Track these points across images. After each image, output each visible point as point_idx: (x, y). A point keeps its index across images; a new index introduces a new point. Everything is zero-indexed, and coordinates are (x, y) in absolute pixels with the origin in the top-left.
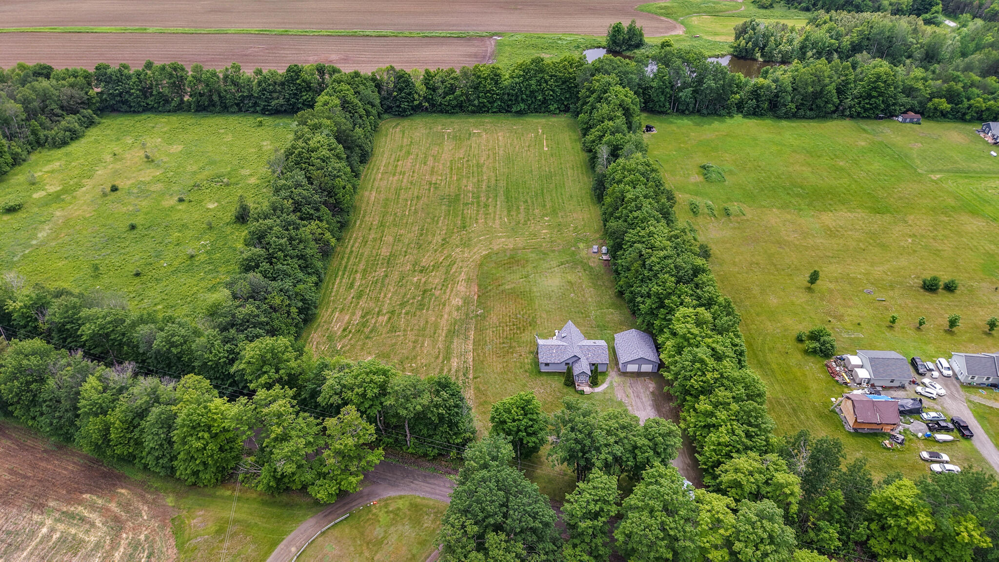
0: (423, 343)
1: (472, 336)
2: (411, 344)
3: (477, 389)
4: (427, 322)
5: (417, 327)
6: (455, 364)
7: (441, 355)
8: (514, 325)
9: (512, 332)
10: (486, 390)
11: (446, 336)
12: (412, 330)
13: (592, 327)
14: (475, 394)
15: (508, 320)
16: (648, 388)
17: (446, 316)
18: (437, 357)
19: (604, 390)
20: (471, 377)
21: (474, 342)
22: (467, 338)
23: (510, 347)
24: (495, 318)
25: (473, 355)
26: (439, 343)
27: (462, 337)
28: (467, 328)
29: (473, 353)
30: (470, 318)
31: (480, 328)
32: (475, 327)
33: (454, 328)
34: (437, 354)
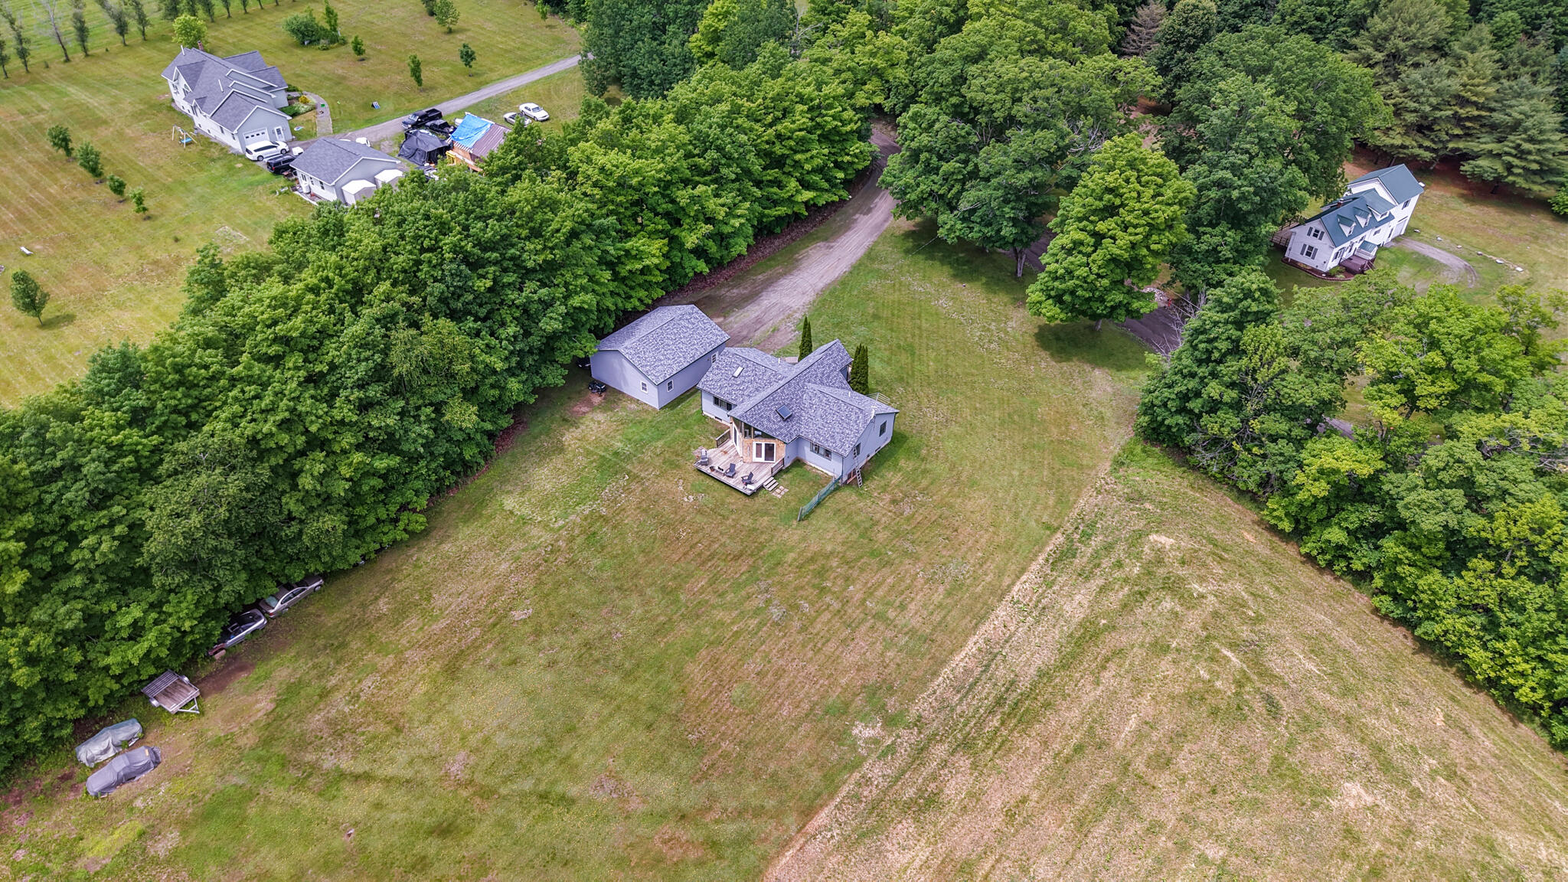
0: (1140, 736)
1: (971, 647)
2: (1183, 762)
5: (1135, 828)
6: (1078, 597)
7: (1104, 652)
8: (824, 591)
9: (855, 572)
12: (1154, 828)
15: (826, 616)
17: (997, 803)
18: (1119, 653)
20: (1059, 538)
21: (982, 619)
22: (990, 656)
24: (850, 658)
25: (1013, 584)
26: (1087, 700)
27: (1001, 672)
28: (964, 691)
29: (1010, 587)
30: (920, 733)
31: (924, 655)
32: (935, 674)
33: (1003, 723)
34: (1111, 665)
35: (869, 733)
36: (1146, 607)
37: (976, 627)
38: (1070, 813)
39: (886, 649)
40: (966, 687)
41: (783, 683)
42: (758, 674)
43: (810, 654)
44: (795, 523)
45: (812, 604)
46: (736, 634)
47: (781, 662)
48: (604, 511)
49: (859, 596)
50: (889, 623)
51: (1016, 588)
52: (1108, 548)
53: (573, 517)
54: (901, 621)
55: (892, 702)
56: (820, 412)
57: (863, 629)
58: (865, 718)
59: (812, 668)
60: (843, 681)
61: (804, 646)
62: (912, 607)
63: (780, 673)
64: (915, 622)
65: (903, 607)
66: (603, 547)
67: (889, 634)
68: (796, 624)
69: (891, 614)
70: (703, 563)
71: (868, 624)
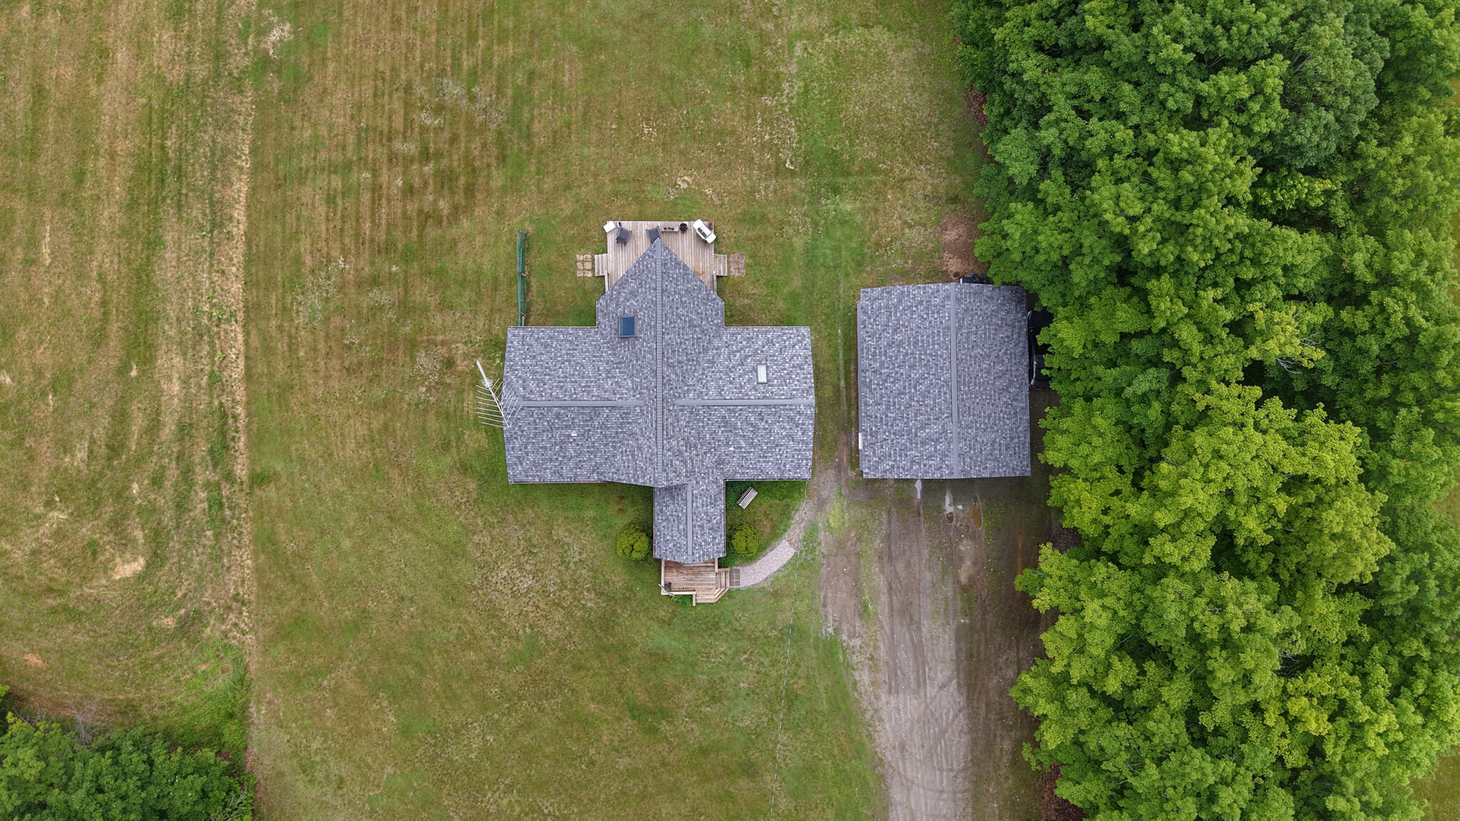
1: (241, 213)
3: (267, 544)
4: (39, 92)
6: (176, 387)
7: (114, 327)
8: (425, 156)
9: (412, 208)
10: (301, 557)
11: (132, 206)
13: (778, 170)
14: (258, 570)
15: (398, 124)
16: (953, 560)
17: (122, 56)
18: (98, 339)
19: (775, 577)
21: (250, 260)
22: (218, 221)
23: (406, 309)
24: (340, 94)
25: (246, 343)
26: (102, 246)
27: (196, 211)
28: (218, 153)
29: (247, 333)
30: (230, 74)
31: (277, 161)
32: (254, 151)
33: (163, 148)
34: (97, 314)
35: (275, 35)
36: (100, 433)
37: (249, 244)
38: (56, 97)
39: (316, 136)
40: (220, 160)
41: (386, 18)
42: (416, 8)
43: (381, 67)
44: (530, 228)
45: (424, 129)
46: (472, 38)
47: (404, 35)
48: (768, 101)
49: (384, 178)
50: (332, 168)
51: (240, 337)
52: (181, 505)
53: (794, 69)
54: (322, 181)
55: (274, 84)
56: (589, 371)
57: (351, 139)
58: (287, 48)
59: (369, 53)
60: (331, 66)
61: (393, 69)
62: (322, 210)
63: (396, 23)
64: (307, 192)
65: (330, 200)
66: (719, 53)
67: (323, 155)
68: (420, 90)
69: (337, 182)
70: (587, 104)
71: (350, 148)
